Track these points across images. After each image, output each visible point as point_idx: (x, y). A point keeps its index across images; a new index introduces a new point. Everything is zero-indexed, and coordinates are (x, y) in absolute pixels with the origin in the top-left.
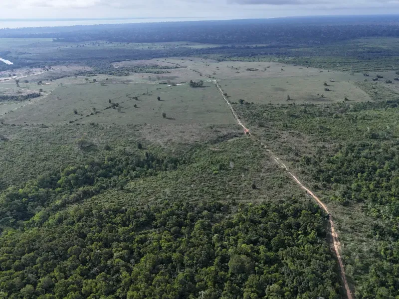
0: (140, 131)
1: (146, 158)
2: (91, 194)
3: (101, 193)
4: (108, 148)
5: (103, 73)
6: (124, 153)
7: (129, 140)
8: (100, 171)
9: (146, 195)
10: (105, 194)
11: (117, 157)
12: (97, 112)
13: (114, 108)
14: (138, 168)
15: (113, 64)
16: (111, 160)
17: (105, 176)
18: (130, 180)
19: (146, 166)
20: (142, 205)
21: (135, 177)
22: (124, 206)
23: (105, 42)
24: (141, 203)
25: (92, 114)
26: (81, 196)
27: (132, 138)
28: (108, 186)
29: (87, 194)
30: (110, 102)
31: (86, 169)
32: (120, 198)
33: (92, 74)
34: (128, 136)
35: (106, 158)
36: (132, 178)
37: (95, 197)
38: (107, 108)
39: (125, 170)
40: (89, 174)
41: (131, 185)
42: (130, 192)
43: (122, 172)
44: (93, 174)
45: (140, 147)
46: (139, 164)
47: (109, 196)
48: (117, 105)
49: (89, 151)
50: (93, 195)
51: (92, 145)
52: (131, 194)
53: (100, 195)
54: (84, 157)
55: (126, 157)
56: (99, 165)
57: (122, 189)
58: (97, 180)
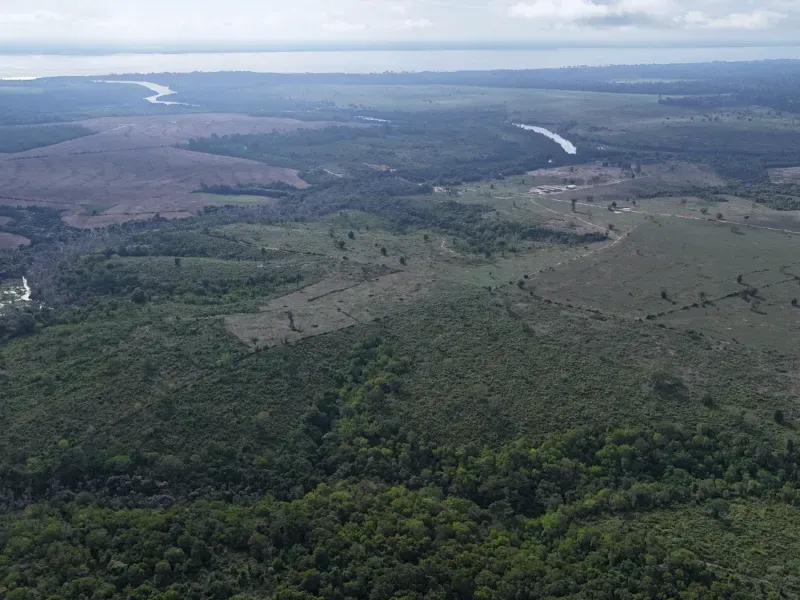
0: (789, 374)
1: (786, 452)
2: (651, 505)
3: (672, 509)
4: (709, 403)
5: (742, 196)
6: (740, 424)
7: (760, 392)
8: (681, 454)
9: (764, 552)
10: (679, 513)
11: (723, 429)
12: (707, 302)
13: (745, 298)
14: (761, 472)
15: (770, 171)
16: (709, 433)
17: (689, 467)
18: (737, 496)
19: (781, 471)
20: (750, 574)
21: (752, 493)
22: (711, 561)
23: (765, 110)
24: (748, 571)
25: (695, 305)
26: (633, 503)
27: (766, 390)
28: (689, 496)
29: (644, 503)
30: (739, 279)
31: (654, 442)
32: (707, 537)
33: (719, 196)
34: (760, 379)
35: (700, 426)
36: (744, 494)
37: (656, 515)
38: (729, 296)
39: (731, 467)
40: (658, 453)
41: (737, 511)
42: (730, 531)
43: (725, 468)
44: (665, 455)
45: (779, 417)
46: (767, 463)
47: (684, 523)
48: (753, 293)
49: (670, 399)
50: (656, 506)
51: (679, 384)
52: (731, 536)
53: (668, 513)
54: (657, 410)
55: (742, 435)
56: (682, 438)
57: (716, 516)
58: (671, 472)
